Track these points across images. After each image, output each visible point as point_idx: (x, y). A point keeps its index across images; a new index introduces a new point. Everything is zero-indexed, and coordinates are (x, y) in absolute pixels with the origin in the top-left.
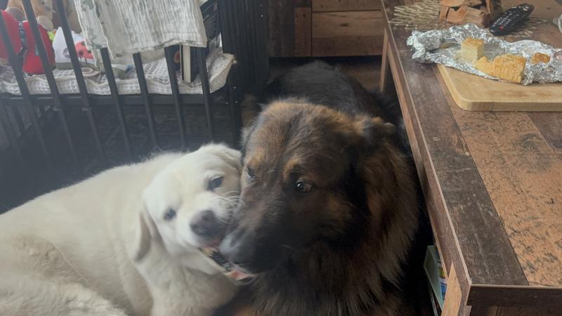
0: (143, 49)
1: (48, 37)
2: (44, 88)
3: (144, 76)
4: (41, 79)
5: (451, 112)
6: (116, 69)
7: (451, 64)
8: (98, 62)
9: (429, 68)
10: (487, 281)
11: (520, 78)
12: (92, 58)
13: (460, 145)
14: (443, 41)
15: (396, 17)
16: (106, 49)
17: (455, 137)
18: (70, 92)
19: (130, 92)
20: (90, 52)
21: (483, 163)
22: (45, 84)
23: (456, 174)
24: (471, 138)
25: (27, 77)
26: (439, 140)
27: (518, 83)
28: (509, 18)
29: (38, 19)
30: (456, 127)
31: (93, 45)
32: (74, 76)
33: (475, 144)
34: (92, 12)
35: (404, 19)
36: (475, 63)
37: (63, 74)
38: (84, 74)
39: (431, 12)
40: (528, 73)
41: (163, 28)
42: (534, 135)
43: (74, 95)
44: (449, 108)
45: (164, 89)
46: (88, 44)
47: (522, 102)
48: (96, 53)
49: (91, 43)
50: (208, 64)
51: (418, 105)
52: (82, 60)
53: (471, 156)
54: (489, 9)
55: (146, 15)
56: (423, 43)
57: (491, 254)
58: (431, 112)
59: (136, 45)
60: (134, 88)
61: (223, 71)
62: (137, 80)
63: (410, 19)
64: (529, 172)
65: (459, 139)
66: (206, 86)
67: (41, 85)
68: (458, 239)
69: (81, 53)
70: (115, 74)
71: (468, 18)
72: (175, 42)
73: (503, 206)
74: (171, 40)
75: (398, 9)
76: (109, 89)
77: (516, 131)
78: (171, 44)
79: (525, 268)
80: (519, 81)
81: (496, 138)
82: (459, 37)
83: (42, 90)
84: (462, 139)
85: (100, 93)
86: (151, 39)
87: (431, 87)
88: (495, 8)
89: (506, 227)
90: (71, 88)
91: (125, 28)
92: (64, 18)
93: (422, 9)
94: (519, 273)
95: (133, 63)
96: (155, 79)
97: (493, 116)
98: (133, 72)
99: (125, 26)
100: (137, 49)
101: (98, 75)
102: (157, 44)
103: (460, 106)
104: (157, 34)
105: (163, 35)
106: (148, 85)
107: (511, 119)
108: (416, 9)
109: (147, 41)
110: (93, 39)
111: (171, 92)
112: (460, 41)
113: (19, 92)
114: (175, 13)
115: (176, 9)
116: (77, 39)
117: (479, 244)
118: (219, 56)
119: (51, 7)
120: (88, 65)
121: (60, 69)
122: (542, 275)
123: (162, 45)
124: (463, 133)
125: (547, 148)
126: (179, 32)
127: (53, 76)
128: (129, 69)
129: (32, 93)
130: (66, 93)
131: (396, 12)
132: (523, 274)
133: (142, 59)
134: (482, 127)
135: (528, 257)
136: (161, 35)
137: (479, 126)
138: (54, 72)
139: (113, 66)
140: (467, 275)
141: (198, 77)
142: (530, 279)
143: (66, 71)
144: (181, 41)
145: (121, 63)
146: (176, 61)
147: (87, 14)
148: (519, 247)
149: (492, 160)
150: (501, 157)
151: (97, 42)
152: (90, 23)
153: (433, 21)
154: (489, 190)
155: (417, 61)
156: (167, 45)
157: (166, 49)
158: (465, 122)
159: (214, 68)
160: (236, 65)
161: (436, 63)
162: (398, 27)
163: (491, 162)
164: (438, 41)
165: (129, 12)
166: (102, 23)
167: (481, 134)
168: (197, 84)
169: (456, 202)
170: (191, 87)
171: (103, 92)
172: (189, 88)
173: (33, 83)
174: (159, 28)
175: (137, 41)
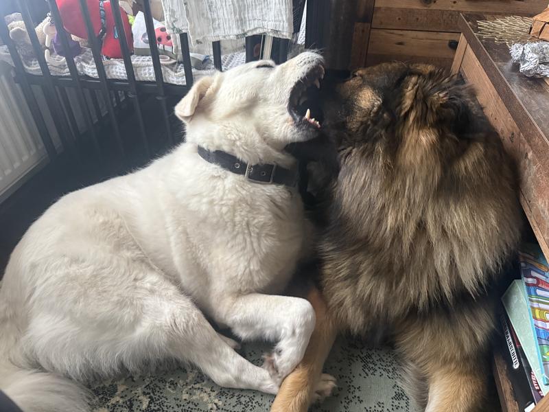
0: (224, 37)
1: (128, 20)
2: (121, 73)
4: (118, 63)
6: (193, 58)
16: (186, 34)
18: (146, 79)
20: (169, 38)
22: (122, 68)
25: (105, 60)
31: (173, 29)
32: (151, 63)
35: (491, 32)
37: (141, 60)
38: (162, 62)
41: (249, 15)
43: (149, 82)
46: (169, 28)
48: (175, 38)
49: (171, 26)
52: (160, 47)
59: (217, 32)
63: (498, 34)
67: (118, 70)
69: (160, 39)
70: (192, 65)
72: (258, 32)
74: (256, 29)
76: (185, 79)
78: (255, 33)
83: (118, 74)
85: (175, 83)
86: (234, 26)
90: (147, 75)
91: (209, 13)
93: (506, 24)
98: (210, 62)
100: (218, 36)
101: (175, 63)
102: (241, 32)
104: (241, 21)
105: (248, 22)
108: (501, 24)
109: (230, 28)
110: (174, 21)
113: (96, 75)
116: (157, 25)
120: (165, 52)
121: (138, 55)
123: (244, 34)
127: (130, 61)
128: (206, 60)
129: (109, 77)
130: (141, 79)
131: (480, 26)
136: (245, 22)
138: (132, 57)
139: (191, 55)
143: (144, 57)
144: (265, 30)
145: (199, 52)
151: (178, 25)
152: (172, 4)
153: (524, 37)
157: (247, 38)
162: (486, 39)
171: (179, 82)
173: (110, 66)
174: (244, 14)
175: (219, 27)
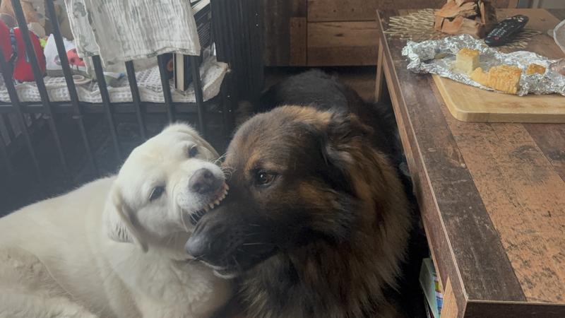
0: (136, 57)
1: (40, 43)
2: (34, 96)
3: (136, 85)
4: (31, 86)
5: (446, 122)
6: (107, 76)
7: (446, 74)
8: (90, 69)
9: (424, 78)
10: (484, 297)
11: (515, 89)
12: (83, 65)
13: (456, 156)
14: (438, 51)
15: (391, 27)
16: (98, 56)
17: (450, 148)
18: (61, 100)
19: (122, 100)
20: (82, 59)
21: (479, 175)
22: (34, 91)
23: (452, 186)
24: (466, 149)
25: (17, 84)
26: (435, 150)
27: (513, 94)
28: (505, 29)
29: (30, 26)
30: (451, 137)
31: (84, 53)
32: (65, 84)
33: (470, 155)
34: (84, 20)
35: (399, 29)
36: (470, 74)
37: (55, 81)
38: (75, 82)
39: (426, 22)
40: (524, 84)
41: (156, 36)
42: (530, 147)
43: (65, 102)
44: (444, 119)
45: (157, 97)
46: (80, 52)
47: (518, 113)
48: (88, 61)
49: (82, 50)
50: (201, 72)
51: (413, 116)
52: (73, 67)
53: (466, 168)
54: (484, 20)
55: (139, 23)
56: (417, 53)
57: (487, 269)
58: (426, 123)
59: (128, 53)
60: (126, 96)
61: (217, 79)
62: (129, 88)
63: (405, 30)
64: (525, 184)
65: (454, 150)
66: (199, 94)
67: (31, 92)
68: (455, 252)
69: (73, 61)
70: (107, 82)
71: (463, 28)
72: (168, 50)
73: (499, 218)
74: (164, 48)
75: (393, 19)
76: (100, 97)
77: (512, 142)
78: (164, 52)
79: (522, 283)
80: (515, 91)
81: (492, 149)
82: (454, 47)
83: (32, 97)
84: (457, 150)
85: (91, 101)
86: (144, 47)
87: (426, 97)
88: (490, 19)
89: (503, 241)
90: (62, 96)
91: (118, 36)
92: (56, 25)
93: (416, 19)
94: (516, 288)
95: (126, 71)
96: (148, 87)
97: (489, 127)
98: (125, 79)
99: (117, 34)
100: (130, 56)
101: (90, 82)
102: (150, 52)
103: (456, 117)
104: (150, 42)
105: (156, 43)
106: (140, 94)
107: (507, 130)
108: (412, 19)
109: (140, 48)
110: (85, 46)
111: (163, 101)
112: (455, 51)
113: (8, 99)
114: (168, 21)
115: (169, 17)
116: (69, 47)
117: (476, 258)
118: (213, 64)
119: (44, 14)
120: (79, 72)
121: (52, 77)
122: (541, 291)
123: (155, 53)
124: (459, 144)
125: (543, 159)
126: (172, 40)
127: (44, 83)
128: (121, 77)
129: (22, 100)
130: (56, 100)
131: (391, 23)
132: (521, 289)
133: (135, 67)
134: (477, 138)
135: (525, 272)
136: (154, 43)
137: (474, 137)
138: (45, 79)
139: (105, 73)
140: (464, 290)
141: (192, 85)
142: (528, 294)
143: (56, 78)
144: (174, 49)
145: (113, 70)
146: (169, 69)
147: (79, 21)
148: (516, 262)
149: (488, 172)
150: (497, 168)
151: (89, 49)
152: (82, 31)
153: (429, 32)
154: (486, 203)
155: (412, 72)
156: (160, 53)
157: (158, 57)
158: (461, 133)
159: (208, 76)
160: (230, 74)
161: (431, 74)
162: (393, 37)
163: (487, 174)
164: (433, 51)
165: (121, 20)
166: (94, 31)
167: (477, 145)
168: (190, 93)
169: (452, 214)
170: (184, 95)
171: (94, 100)
172: (183, 96)
173: (23, 90)
174: (152, 36)
175: (130, 49)
